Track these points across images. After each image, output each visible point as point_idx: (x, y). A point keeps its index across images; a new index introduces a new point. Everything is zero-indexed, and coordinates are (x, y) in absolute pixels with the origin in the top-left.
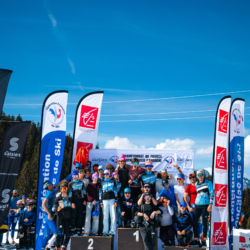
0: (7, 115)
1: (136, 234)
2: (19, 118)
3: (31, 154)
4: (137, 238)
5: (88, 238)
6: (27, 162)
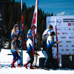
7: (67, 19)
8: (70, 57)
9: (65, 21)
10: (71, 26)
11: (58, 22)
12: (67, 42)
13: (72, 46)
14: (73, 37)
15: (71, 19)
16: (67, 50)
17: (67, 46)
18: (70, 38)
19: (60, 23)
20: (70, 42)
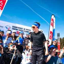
7: (16, 27)
9: (14, 28)
11: (7, 28)
15: (20, 28)
19: (9, 29)
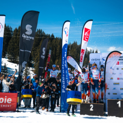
0: (46, 34)
1: (119, 103)
2: (53, 36)
3: (59, 56)
4: (120, 105)
5: (90, 104)
6: (57, 60)
8: (118, 103)
10: (119, 65)
12: (115, 84)
13: (121, 89)
14: (122, 79)
16: (114, 94)
17: (114, 89)
18: (118, 79)
20: (118, 84)
